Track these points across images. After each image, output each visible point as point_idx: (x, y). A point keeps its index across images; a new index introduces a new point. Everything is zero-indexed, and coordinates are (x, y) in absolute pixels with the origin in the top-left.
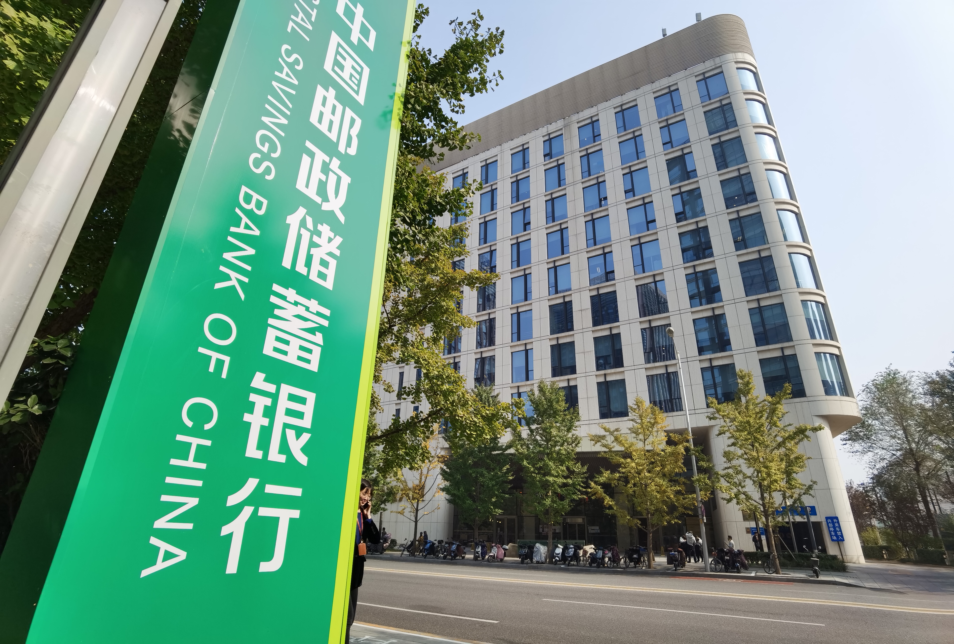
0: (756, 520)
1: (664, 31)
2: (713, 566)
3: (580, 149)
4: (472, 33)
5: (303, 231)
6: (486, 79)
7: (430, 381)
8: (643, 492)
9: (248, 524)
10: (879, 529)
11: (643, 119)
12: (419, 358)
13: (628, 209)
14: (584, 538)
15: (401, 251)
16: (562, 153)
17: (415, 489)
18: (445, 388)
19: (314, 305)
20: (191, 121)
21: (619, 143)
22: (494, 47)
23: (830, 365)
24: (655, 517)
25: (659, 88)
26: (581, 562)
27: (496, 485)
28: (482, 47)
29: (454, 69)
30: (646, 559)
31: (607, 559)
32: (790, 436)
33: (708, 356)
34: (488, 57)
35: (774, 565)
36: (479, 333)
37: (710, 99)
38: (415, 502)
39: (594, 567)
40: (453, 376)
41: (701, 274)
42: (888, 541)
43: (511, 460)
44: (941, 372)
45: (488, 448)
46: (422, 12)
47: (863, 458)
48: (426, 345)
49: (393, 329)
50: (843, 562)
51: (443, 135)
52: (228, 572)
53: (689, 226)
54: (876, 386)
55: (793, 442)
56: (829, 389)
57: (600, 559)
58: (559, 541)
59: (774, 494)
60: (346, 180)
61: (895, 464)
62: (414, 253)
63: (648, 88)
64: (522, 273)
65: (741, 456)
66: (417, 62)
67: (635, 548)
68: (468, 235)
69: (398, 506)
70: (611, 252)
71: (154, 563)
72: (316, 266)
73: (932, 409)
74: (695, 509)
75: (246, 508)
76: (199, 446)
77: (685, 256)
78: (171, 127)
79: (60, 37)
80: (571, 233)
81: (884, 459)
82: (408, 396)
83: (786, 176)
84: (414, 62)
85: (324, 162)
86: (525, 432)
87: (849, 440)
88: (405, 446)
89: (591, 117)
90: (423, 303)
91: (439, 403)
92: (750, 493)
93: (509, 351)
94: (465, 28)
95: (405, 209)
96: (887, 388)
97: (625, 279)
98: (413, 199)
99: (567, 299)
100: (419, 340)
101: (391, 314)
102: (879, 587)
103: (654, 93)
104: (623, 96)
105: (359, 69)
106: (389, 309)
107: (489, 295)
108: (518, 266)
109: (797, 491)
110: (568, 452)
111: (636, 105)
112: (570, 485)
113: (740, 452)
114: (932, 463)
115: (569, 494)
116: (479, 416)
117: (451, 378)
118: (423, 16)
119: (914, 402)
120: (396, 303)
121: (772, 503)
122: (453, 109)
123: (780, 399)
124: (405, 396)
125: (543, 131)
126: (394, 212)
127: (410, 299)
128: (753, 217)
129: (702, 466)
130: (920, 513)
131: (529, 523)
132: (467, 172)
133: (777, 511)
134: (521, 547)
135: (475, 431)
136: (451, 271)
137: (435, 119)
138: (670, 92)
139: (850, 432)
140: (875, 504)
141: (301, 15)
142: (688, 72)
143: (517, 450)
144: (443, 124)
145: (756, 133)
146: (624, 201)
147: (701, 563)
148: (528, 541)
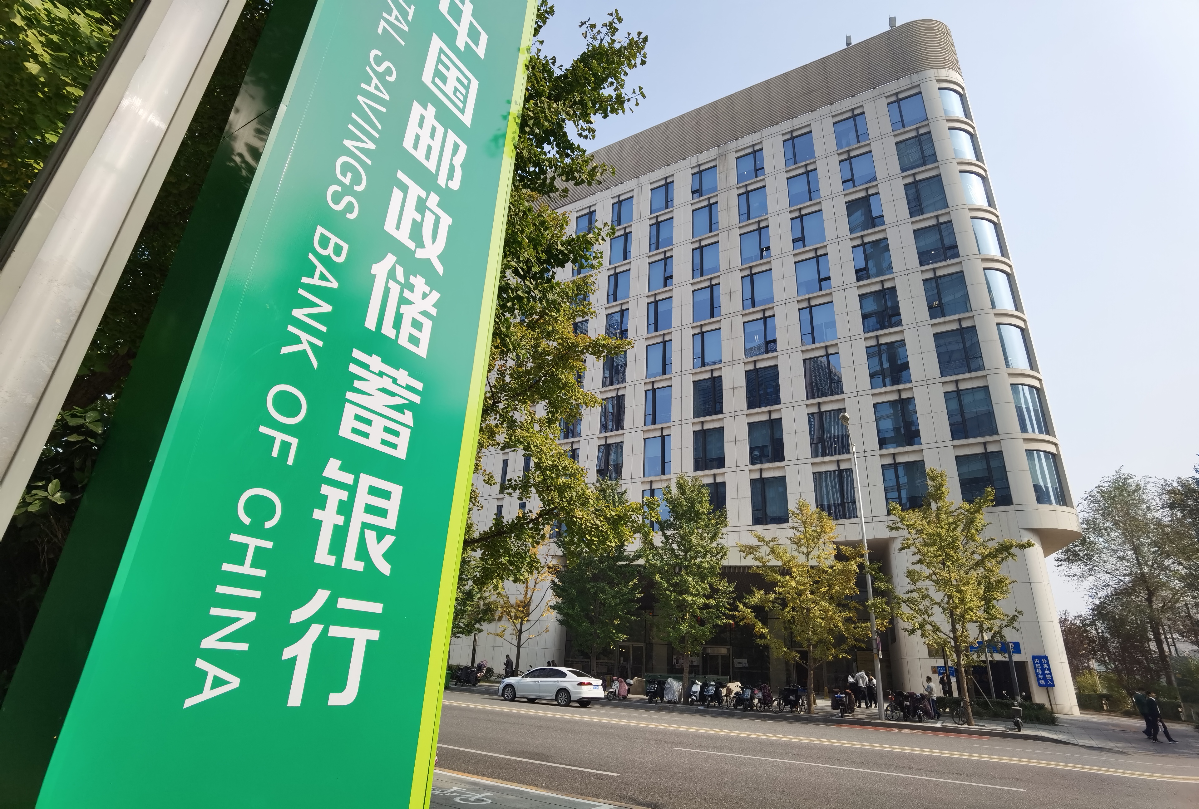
0: (944, 656)
1: (848, 38)
2: (889, 712)
3: (738, 186)
4: (608, 39)
5: (391, 284)
6: (624, 97)
7: (542, 472)
8: (804, 619)
9: (317, 647)
10: (1099, 672)
11: (819, 150)
12: (529, 443)
13: (795, 263)
14: (727, 674)
15: (511, 310)
16: (715, 189)
17: (519, 606)
18: (561, 482)
19: (403, 376)
20: (256, 143)
21: (788, 179)
22: (635, 57)
23: (1044, 465)
24: (819, 650)
25: (840, 111)
26: (724, 703)
27: (619, 604)
28: (620, 56)
29: (584, 83)
30: (805, 702)
31: (756, 701)
32: (990, 553)
33: (891, 451)
34: (627, 69)
35: (966, 714)
36: (604, 413)
37: (904, 127)
38: (518, 622)
39: (740, 710)
40: (572, 468)
41: (885, 347)
42: (1110, 688)
43: (640, 573)
44: (1184, 480)
45: (612, 558)
46: (546, 11)
47: (1082, 584)
48: (537, 427)
49: (498, 407)
50: (1052, 712)
51: (567, 166)
52: (290, 704)
53: (872, 286)
54: (1102, 494)
55: (994, 562)
56: (1041, 496)
57: (747, 700)
58: (697, 676)
59: (968, 625)
60: (446, 221)
61: (1122, 593)
62: (527, 312)
63: (826, 110)
64: (660, 340)
65: (929, 577)
66: (537, 74)
67: (791, 688)
68: (594, 291)
69: (496, 627)
70: (774, 316)
71: (201, 691)
72: (406, 328)
73: (1171, 525)
74: (869, 641)
75: (314, 626)
76: (257, 548)
77: (866, 323)
78: (232, 151)
79: (96, 34)
80: (723, 291)
81: (1109, 585)
82: (515, 490)
83: (997, 226)
84: (534, 74)
85: (419, 197)
86: (658, 539)
87: (1065, 560)
88: (509, 553)
89: (753, 146)
90: (535, 375)
91: (553, 500)
92: (938, 624)
93: (641, 436)
94: (599, 32)
95: (518, 258)
96: (1115, 496)
97: (789, 351)
98: (529, 247)
99: (716, 374)
100: (529, 421)
101: (496, 388)
102: (1095, 745)
103: (833, 117)
104: (795, 119)
105: (466, 82)
106: (493, 381)
107: (617, 366)
108: (656, 330)
109: (998, 623)
110: (711, 565)
111: (810, 132)
112: (712, 606)
113: (927, 572)
114: (1169, 592)
115: (711, 618)
116: (602, 518)
117: (568, 470)
118: (547, 15)
119: (1149, 516)
120: (502, 374)
121: (966, 637)
122: (581, 134)
123: (980, 507)
124: (510, 491)
125: (692, 161)
126: (505, 262)
127: (520, 369)
128: (954, 276)
129: (879, 588)
130: (1151, 654)
131: (660, 653)
132: (595, 211)
133: (971, 647)
134: (649, 682)
135: (597, 537)
136: (572, 335)
137: (558, 146)
138: (854, 117)
139: (1068, 551)
140: (1094, 641)
141: (395, 12)
142: (876, 92)
143: (648, 561)
144: (568, 151)
145: (961, 171)
146: (792, 253)
147: (873, 709)
148: (658, 674)
